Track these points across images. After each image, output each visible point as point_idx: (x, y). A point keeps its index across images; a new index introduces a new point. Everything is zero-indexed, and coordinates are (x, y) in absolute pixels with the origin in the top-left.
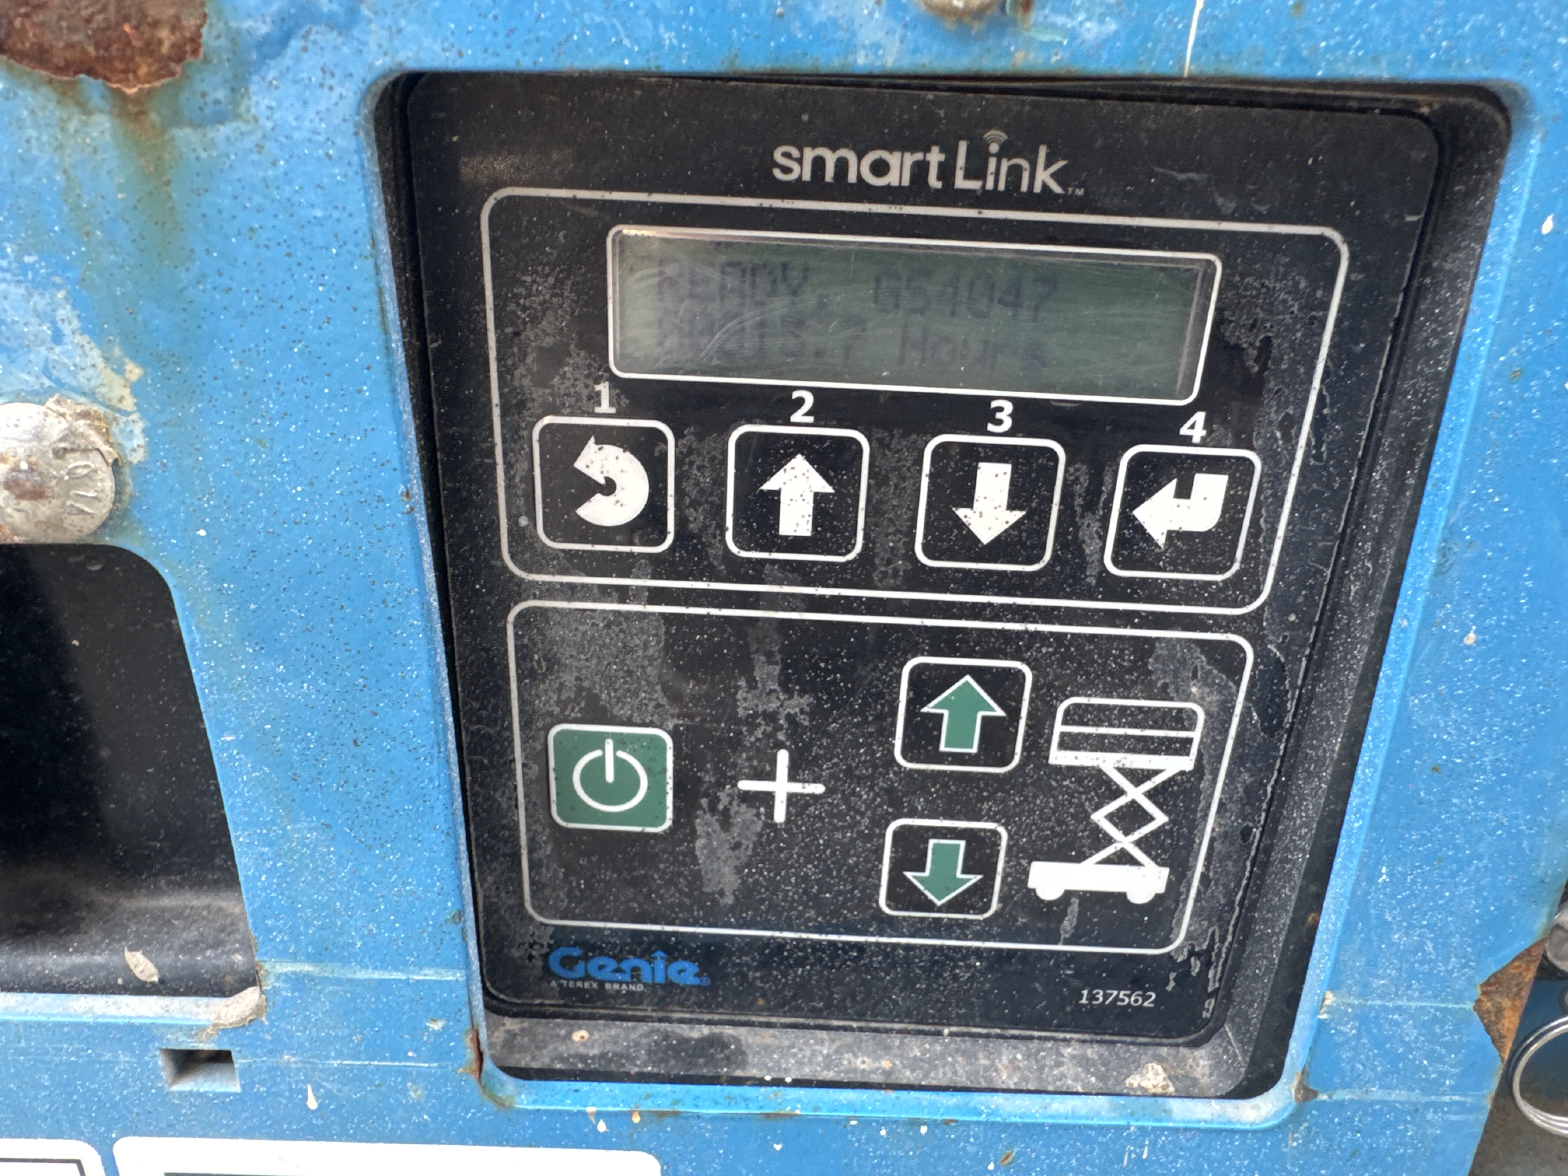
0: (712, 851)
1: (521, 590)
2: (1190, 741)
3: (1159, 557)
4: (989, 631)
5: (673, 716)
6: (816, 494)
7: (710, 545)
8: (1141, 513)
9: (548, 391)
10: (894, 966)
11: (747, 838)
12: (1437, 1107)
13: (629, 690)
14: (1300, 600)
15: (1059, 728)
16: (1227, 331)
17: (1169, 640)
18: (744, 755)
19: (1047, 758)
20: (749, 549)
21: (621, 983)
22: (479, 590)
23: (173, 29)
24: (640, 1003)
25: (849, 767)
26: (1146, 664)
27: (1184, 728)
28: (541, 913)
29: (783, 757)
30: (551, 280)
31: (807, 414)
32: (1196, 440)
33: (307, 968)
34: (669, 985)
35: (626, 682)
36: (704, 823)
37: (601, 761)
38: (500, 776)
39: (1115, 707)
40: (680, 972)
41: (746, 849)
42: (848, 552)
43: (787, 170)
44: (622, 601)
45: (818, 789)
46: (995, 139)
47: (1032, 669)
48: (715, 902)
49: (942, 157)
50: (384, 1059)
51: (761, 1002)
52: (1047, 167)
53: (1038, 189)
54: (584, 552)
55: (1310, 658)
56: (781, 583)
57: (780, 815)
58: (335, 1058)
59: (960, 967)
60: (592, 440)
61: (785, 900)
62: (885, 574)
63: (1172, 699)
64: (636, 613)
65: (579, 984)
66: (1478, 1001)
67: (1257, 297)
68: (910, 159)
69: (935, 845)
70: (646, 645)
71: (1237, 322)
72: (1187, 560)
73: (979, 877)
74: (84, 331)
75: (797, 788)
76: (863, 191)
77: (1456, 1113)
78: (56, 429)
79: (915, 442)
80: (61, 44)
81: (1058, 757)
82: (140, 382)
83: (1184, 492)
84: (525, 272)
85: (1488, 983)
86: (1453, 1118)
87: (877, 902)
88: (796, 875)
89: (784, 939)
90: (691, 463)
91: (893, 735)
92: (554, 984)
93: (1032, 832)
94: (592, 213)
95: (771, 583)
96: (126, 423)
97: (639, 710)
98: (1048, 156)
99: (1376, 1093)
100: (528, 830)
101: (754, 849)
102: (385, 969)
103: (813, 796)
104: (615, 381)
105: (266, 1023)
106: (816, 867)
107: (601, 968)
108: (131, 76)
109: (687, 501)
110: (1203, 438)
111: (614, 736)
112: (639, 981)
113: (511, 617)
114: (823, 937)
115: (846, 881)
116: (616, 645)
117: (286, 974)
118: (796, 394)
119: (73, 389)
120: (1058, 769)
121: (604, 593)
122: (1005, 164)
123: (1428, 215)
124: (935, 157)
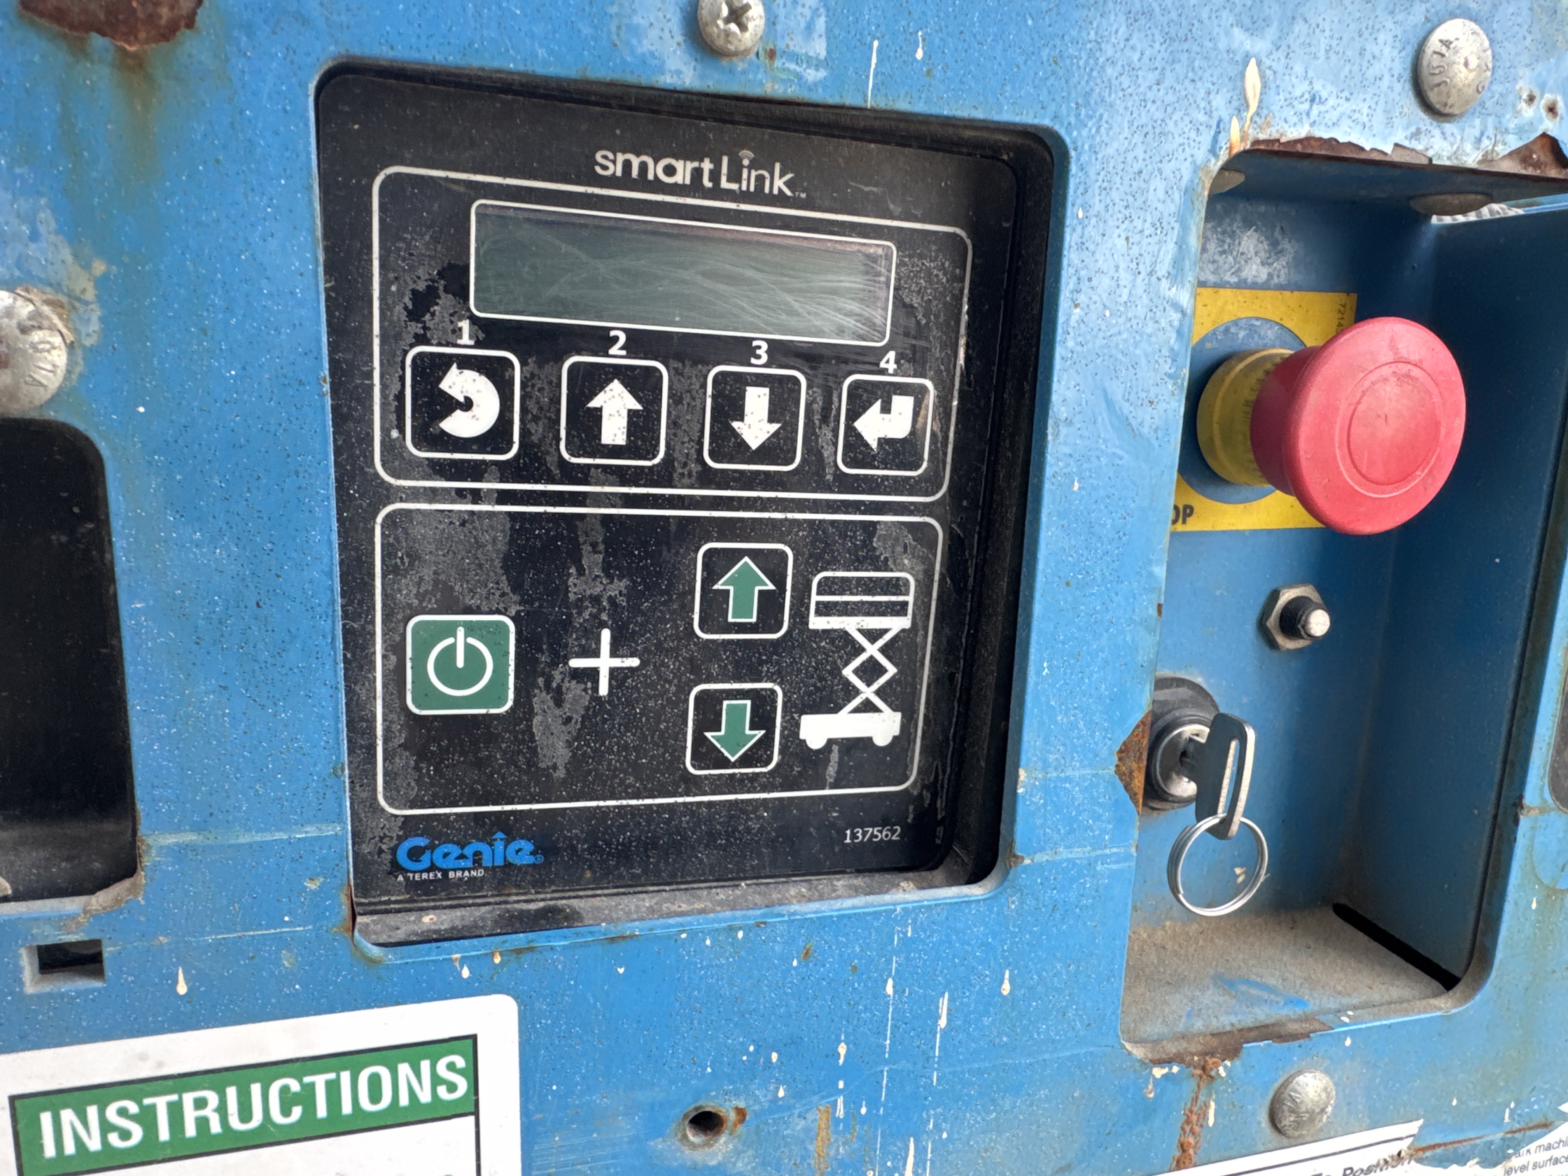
0: (548, 727)
1: (388, 494)
2: (906, 603)
3: (874, 457)
4: (761, 519)
5: (515, 603)
6: (629, 411)
7: (548, 453)
8: (859, 425)
9: (420, 325)
10: (698, 824)
11: (577, 712)
12: (1104, 859)
13: (479, 581)
14: (968, 489)
15: (815, 598)
16: (904, 294)
17: (886, 523)
18: (574, 636)
19: (807, 624)
20: (579, 456)
21: (463, 870)
22: (353, 495)
23: (172, 8)
24: (481, 889)
25: (659, 640)
26: (871, 542)
27: (901, 594)
28: (391, 805)
29: (606, 635)
30: (427, 238)
31: (622, 348)
32: (891, 371)
33: (191, 837)
34: (508, 865)
35: (476, 575)
36: (541, 700)
37: (452, 648)
38: (361, 668)
39: (853, 578)
40: (517, 852)
41: (576, 723)
42: (654, 457)
43: (605, 168)
44: (475, 502)
45: (634, 662)
46: (746, 157)
47: (792, 550)
48: (549, 776)
49: (711, 166)
50: (259, 927)
51: (588, 874)
52: (781, 177)
53: (776, 192)
54: (445, 459)
55: (979, 533)
56: (603, 484)
57: (604, 689)
58: (210, 934)
59: (751, 819)
60: (455, 365)
61: (609, 770)
62: (682, 475)
63: (892, 570)
64: (487, 512)
65: (425, 876)
66: (1117, 766)
67: (920, 272)
68: (691, 165)
69: (728, 705)
70: (494, 540)
71: (909, 288)
72: (893, 460)
73: (763, 732)
74: (58, 232)
75: (617, 663)
76: (657, 186)
77: (1116, 862)
78: (25, 310)
79: (701, 371)
80: (76, 10)
81: (817, 623)
82: (105, 277)
83: (886, 409)
84: (406, 230)
85: (1121, 751)
86: (1114, 867)
87: (684, 763)
88: (618, 744)
89: (608, 807)
90: (533, 386)
91: (693, 611)
92: (401, 878)
93: (800, 688)
94: (462, 189)
95: (596, 484)
96: (85, 311)
97: (487, 598)
98: (781, 169)
99: (1064, 853)
100: (384, 720)
101: (582, 722)
102: (269, 831)
103: (630, 669)
104: (474, 320)
105: (143, 903)
106: (634, 735)
107: (446, 855)
108: (132, 38)
109: (530, 416)
110: (895, 370)
111: (465, 624)
112: (480, 866)
113: (379, 519)
114: (641, 802)
115: (658, 746)
116: (469, 541)
117: (168, 847)
118: (613, 333)
119: (40, 280)
120: (816, 632)
121: (461, 494)
122: (754, 174)
123: (1015, 223)
124: (707, 166)
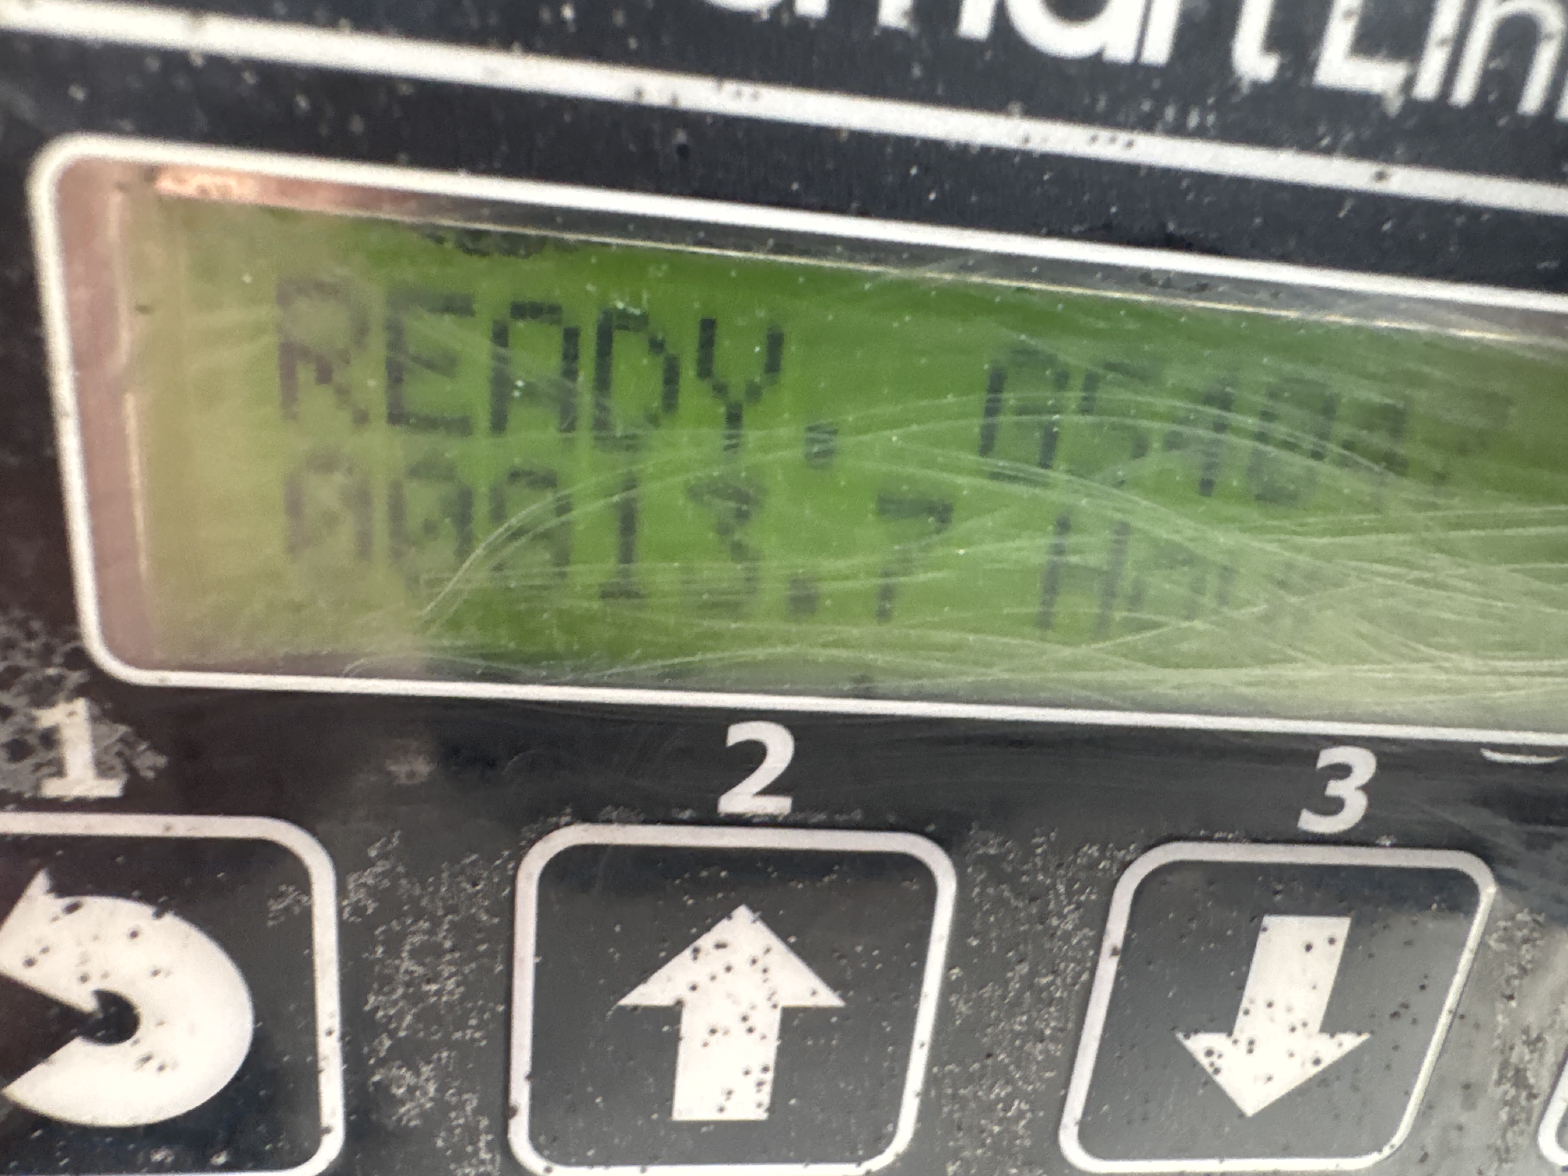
6: (789, 1014)
20: (581, 1156)
31: (770, 790)
42: (875, 1151)
60: (41, 880)
76: (1007, 70)
79: (1092, 865)
90: (393, 945)
104: (110, 696)
109: (385, 1043)
118: (738, 734)
122: (1489, 13)
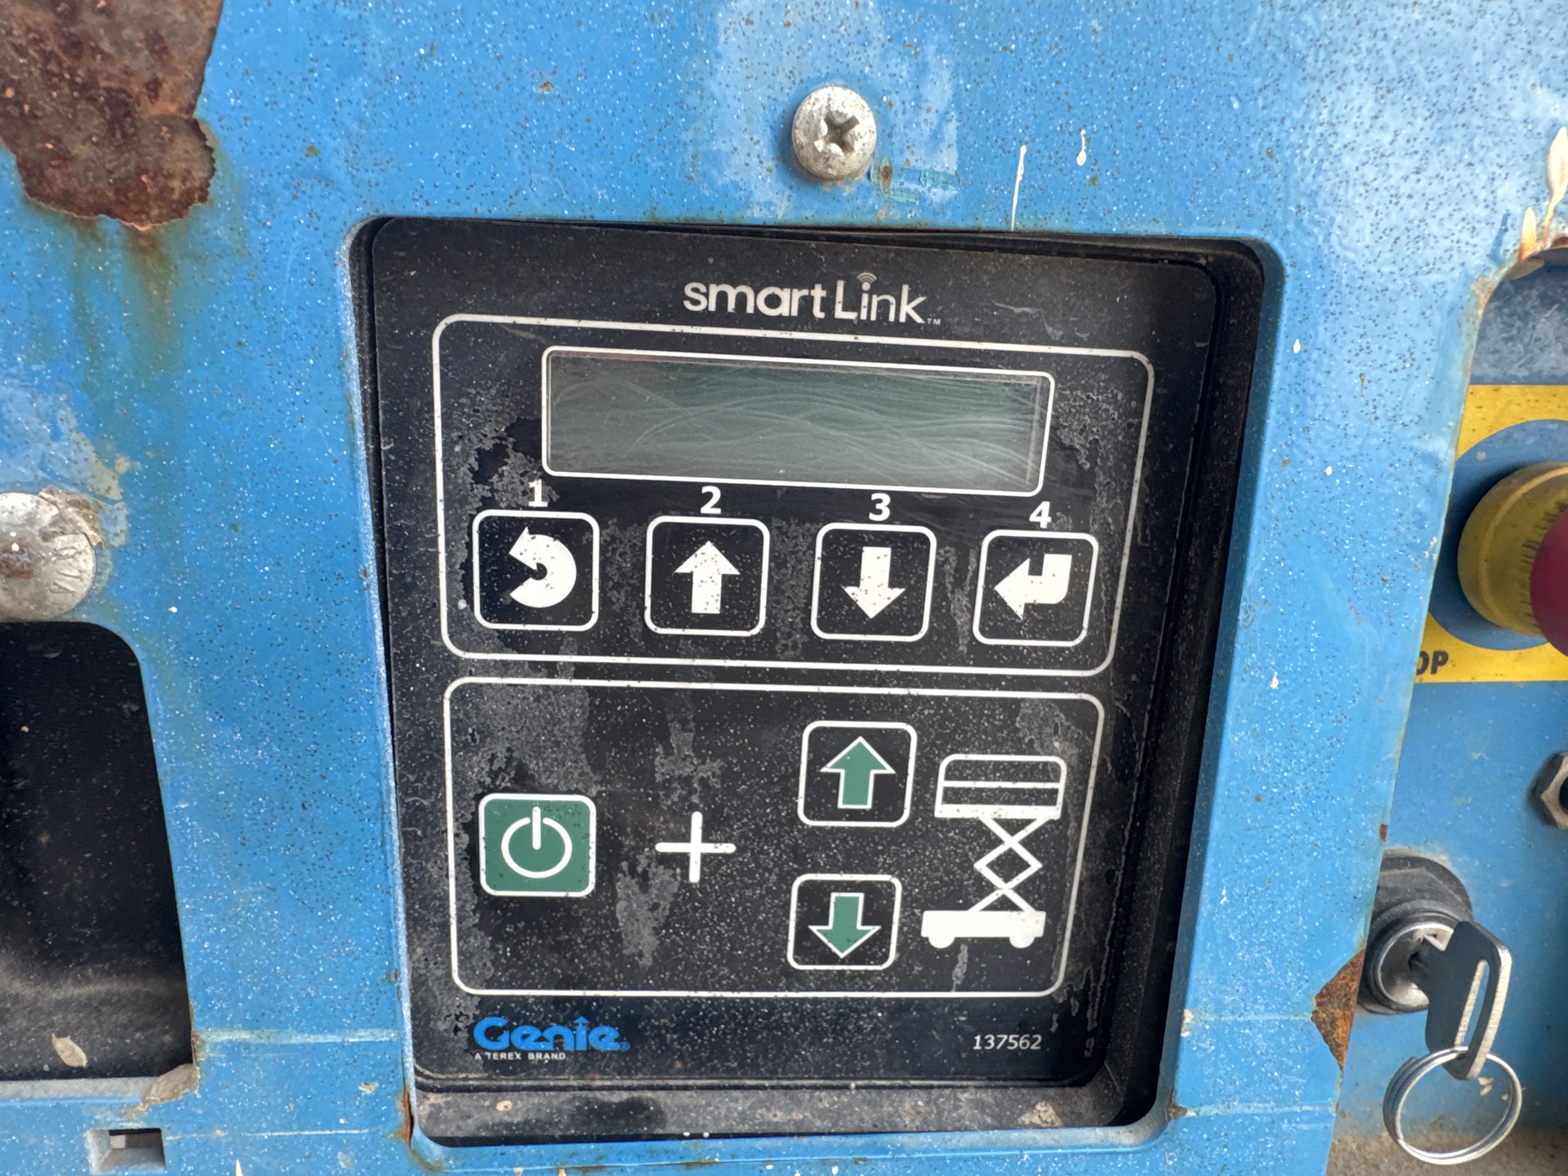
0: (632, 914)
1: (457, 668)
2: (1055, 791)
3: (1019, 626)
4: (878, 696)
5: (596, 783)
6: (724, 576)
7: (631, 623)
8: (1003, 589)
9: (487, 487)
10: (802, 1021)
11: (665, 899)
12: (1291, 1117)
13: (556, 759)
14: (1139, 662)
15: (942, 783)
16: (1063, 434)
17: (1031, 701)
18: (662, 819)
19: (933, 811)
20: (666, 626)
21: (543, 1052)
22: (420, 669)
23: (184, 180)
24: (562, 1072)
25: (757, 825)
26: (1014, 722)
27: (1049, 780)
28: (467, 984)
29: (697, 819)
30: (493, 391)
31: (715, 506)
32: (1043, 525)
33: (245, 1036)
34: (591, 1051)
35: (554, 752)
36: (624, 885)
37: (528, 828)
38: (432, 846)
39: (990, 762)
40: (602, 1037)
41: (664, 910)
42: (753, 626)
43: (696, 302)
44: (550, 676)
45: (729, 848)
46: (867, 280)
47: (917, 729)
48: (635, 965)
49: (824, 293)
50: (315, 1127)
51: (678, 1065)
52: (910, 301)
53: (903, 319)
54: (517, 631)
55: (1151, 713)
56: (694, 657)
57: (694, 876)
58: (265, 1131)
59: (863, 1019)
60: (526, 530)
61: (700, 960)
62: (786, 646)
63: (1038, 754)
64: (563, 687)
65: (503, 1056)
66: (1315, 1012)
67: (1084, 406)
68: (797, 294)
69: (837, 898)
70: (572, 718)
71: (1069, 427)
72: (1043, 629)
73: (877, 928)
74: (79, 429)
75: (710, 848)
76: (759, 320)
77: (1308, 1122)
78: (48, 514)
79: (809, 530)
80: (85, 190)
81: (944, 811)
82: (130, 474)
83: (1036, 570)
84: (470, 385)
85: (1321, 995)
86: (1304, 1127)
87: (785, 957)
88: (711, 933)
89: (700, 998)
90: (614, 550)
91: (796, 795)
92: (478, 1056)
93: (922, 882)
94: (530, 336)
95: (685, 657)
96: (111, 511)
97: (565, 778)
98: (910, 292)
99: (1238, 1107)
100: (458, 899)
101: (671, 910)
102: (321, 1032)
103: (725, 856)
104: (547, 479)
105: (199, 1096)
106: (728, 924)
107: (525, 1037)
108: (144, 217)
109: (611, 583)
110: (1049, 524)
111: (541, 804)
112: (562, 1049)
113: (448, 694)
114: (736, 995)
115: (756, 938)
116: (544, 717)
117: (222, 1043)
118: (705, 490)
119: (65, 480)
120: (943, 822)
121: (535, 668)
122: (876, 299)
123: (1213, 342)
124: (818, 293)
